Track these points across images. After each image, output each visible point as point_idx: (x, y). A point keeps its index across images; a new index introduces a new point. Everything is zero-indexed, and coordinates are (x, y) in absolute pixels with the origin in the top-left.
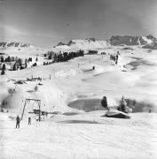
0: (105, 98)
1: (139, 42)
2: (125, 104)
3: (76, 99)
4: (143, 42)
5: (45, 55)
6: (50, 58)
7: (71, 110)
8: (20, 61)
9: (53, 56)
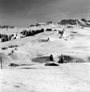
3: (36, 57)
5: (22, 33)
9: (26, 33)
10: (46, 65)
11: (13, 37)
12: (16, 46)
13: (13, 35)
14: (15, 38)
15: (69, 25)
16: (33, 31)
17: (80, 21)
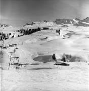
1: (71, 22)
2: (66, 57)
3: (38, 56)
4: (73, 22)
5: (19, 31)
7: (35, 62)
8: (4, 35)
9: (23, 31)
14: (13, 37)
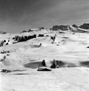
0: (44, 61)
5: (14, 38)
6: (16, 40)
10: (38, 70)
11: (5, 43)
12: (8, 52)
13: (5, 41)
14: (7, 44)
15: (61, 31)
16: (26, 37)
17: (71, 27)
